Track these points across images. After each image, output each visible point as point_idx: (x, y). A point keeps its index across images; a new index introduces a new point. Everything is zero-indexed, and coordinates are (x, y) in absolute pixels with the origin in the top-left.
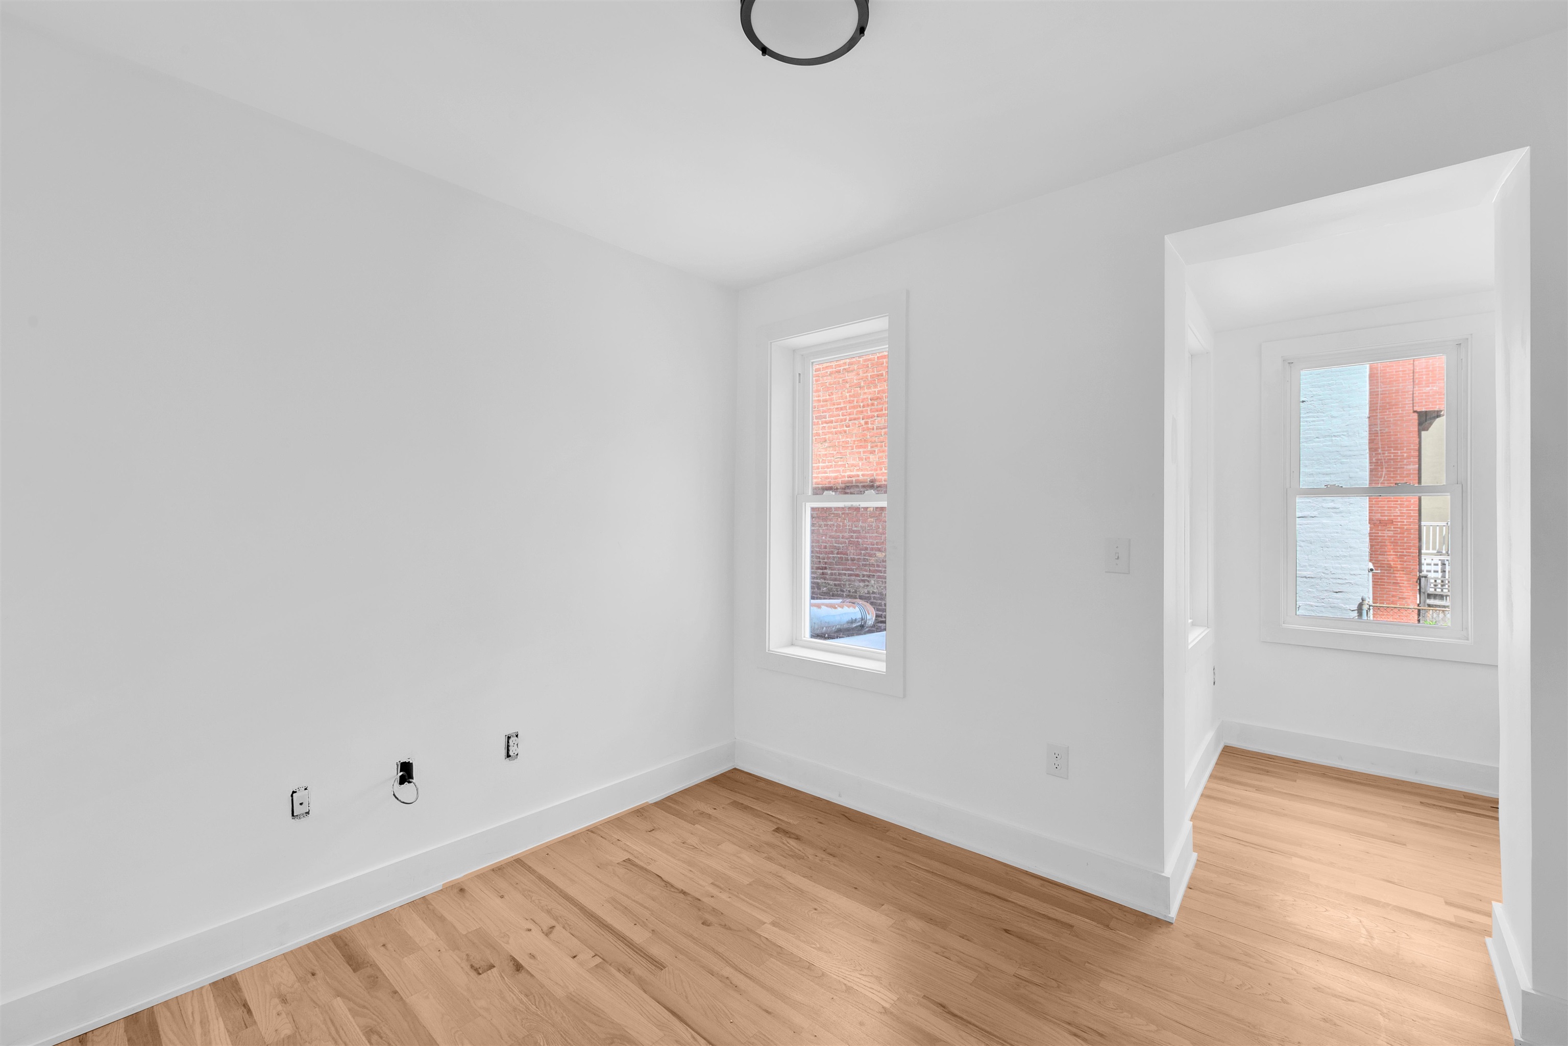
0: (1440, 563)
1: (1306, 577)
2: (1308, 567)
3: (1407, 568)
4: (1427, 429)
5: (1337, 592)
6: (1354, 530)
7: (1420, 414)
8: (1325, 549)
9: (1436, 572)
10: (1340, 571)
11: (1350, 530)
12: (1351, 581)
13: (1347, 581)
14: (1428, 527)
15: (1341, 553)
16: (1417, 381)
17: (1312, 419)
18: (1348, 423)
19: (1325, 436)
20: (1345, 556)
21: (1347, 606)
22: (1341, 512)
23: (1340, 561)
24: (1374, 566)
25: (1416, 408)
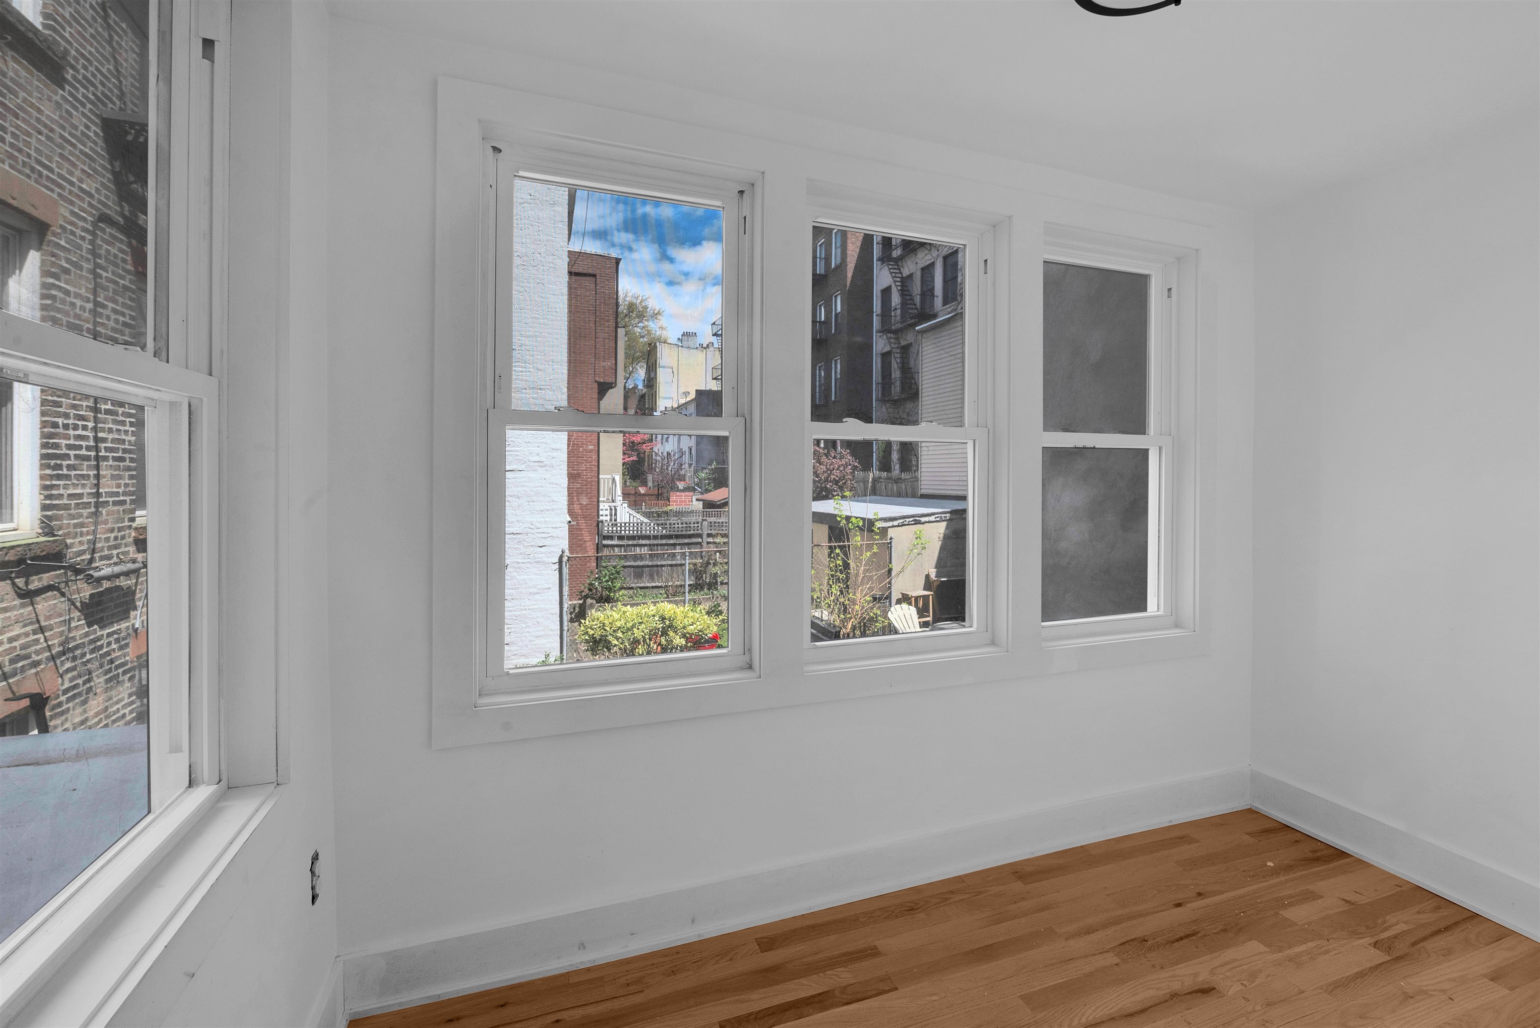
0: (609, 508)
1: (513, 534)
2: (516, 523)
3: (590, 515)
4: (601, 400)
5: (541, 547)
6: (556, 484)
7: (600, 384)
8: (531, 503)
9: (606, 515)
10: (544, 525)
11: (553, 484)
12: (552, 535)
13: (550, 535)
14: (604, 479)
15: (545, 507)
16: (597, 357)
17: (521, 369)
18: (551, 378)
19: (533, 388)
20: (548, 510)
21: (549, 559)
22: (544, 466)
23: (544, 515)
24: (571, 518)
25: (597, 379)
